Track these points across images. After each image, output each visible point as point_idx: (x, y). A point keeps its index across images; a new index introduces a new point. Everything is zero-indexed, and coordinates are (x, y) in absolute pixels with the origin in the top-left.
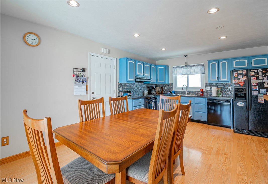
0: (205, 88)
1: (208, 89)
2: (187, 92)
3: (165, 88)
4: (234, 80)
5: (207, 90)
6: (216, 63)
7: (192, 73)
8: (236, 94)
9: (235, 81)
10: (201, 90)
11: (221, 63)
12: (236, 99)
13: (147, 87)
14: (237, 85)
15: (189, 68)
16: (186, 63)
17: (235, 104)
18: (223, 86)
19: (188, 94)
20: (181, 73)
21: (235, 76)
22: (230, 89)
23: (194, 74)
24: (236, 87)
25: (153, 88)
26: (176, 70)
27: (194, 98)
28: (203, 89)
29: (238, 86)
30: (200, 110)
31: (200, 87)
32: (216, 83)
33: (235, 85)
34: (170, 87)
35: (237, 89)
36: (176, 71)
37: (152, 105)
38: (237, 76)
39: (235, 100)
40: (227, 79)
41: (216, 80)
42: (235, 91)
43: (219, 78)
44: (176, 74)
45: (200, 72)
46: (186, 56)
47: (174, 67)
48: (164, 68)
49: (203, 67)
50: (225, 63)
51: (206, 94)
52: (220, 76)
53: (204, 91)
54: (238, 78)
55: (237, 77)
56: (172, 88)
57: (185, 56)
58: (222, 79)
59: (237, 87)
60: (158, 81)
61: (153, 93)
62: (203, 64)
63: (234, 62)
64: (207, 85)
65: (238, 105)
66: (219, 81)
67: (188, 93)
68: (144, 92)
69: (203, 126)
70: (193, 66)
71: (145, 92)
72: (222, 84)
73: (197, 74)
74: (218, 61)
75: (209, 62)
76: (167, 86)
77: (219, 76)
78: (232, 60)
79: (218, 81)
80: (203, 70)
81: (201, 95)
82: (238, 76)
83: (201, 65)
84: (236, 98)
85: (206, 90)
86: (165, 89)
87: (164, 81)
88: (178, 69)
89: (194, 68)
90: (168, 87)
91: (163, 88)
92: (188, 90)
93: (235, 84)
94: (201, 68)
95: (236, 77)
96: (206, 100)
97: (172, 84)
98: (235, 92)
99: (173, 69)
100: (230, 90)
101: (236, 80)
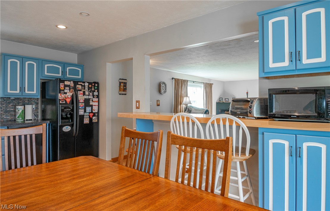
4: (59, 94)
6: (18, 62)
9: (61, 95)
21: (61, 89)
22: (34, 108)
29: (64, 102)
33: (61, 102)
38: (63, 89)
39: (61, 124)
40: (35, 92)
41: (17, 92)
42: (61, 110)
43: (23, 89)
54: (65, 91)
58: (28, 91)
59: (63, 104)
65: (64, 130)
66: (23, 94)
75: (6, 56)
77: (24, 84)
78: (43, 61)
79: (21, 95)
93: (60, 100)
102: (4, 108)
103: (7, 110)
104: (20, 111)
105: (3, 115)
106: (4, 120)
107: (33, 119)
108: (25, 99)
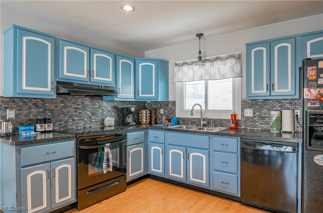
0: (243, 111)
1: (249, 113)
2: (204, 120)
3: (161, 110)
4: (306, 90)
5: (246, 115)
6: (264, 49)
7: (214, 76)
8: (312, 130)
9: (309, 91)
10: (232, 115)
11: (276, 48)
12: (310, 144)
13: (116, 108)
14: (315, 104)
15: (207, 64)
16: (200, 52)
17: (307, 158)
18: (282, 106)
19: (204, 125)
20: (192, 77)
21: (310, 78)
22: (299, 114)
23: (218, 78)
24: (310, 108)
25: (129, 111)
26: (182, 71)
27: (211, 136)
28: (237, 113)
29: (318, 105)
30: (225, 167)
31: (230, 108)
32: (266, 100)
33: (309, 105)
34: (171, 109)
35: (314, 115)
36: (180, 72)
37: (102, 155)
38: (314, 78)
39: (308, 148)
40: (290, 90)
41: (264, 92)
42: (310, 120)
43: (270, 87)
44: (182, 79)
45: (229, 74)
46: (200, 35)
47: (177, 63)
48: (154, 65)
49: (238, 61)
50: (287, 47)
51: (243, 127)
52: (274, 81)
53: (239, 118)
54: (319, 83)
55: (316, 80)
56: (174, 111)
57: (197, 35)
58: (278, 89)
59: (315, 108)
60: (140, 95)
61: (129, 123)
62: (236, 53)
63: (309, 43)
64: (245, 105)
65: (317, 162)
66: (272, 94)
67: (205, 122)
68: (103, 120)
69: (228, 209)
70: (217, 59)
71: (106, 120)
72: (278, 101)
73: (223, 77)
74: (270, 44)
75: (250, 46)
76: (163, 107)
77: (272, 80)
78: (304, 37)
79: (269, 94)
80: (237, 69)
81: (232, 129)
82: (318, 77)
83: (233, 56)
84: (312, 140)
85: (243, 116)
86: (161, 113)
87: (154, 95)
88: (185, 68)
89: (218, 64)
90: (166, 109)
91: (156, 112)
92: (205, 117)
93: (308, 100)
94: (233, 64)
95: (312, 81)
96: (239, 143)
97: (174, 103)
98: (308, 125)
99: (176, 68)
100: (299, 117)
101: (312, 90)
102: (258, 113)
103: (262, 115)
104: (274, 118)
105: (257, 122)
106: (258, 129)
107: (293, 132)
108: (286, 101)
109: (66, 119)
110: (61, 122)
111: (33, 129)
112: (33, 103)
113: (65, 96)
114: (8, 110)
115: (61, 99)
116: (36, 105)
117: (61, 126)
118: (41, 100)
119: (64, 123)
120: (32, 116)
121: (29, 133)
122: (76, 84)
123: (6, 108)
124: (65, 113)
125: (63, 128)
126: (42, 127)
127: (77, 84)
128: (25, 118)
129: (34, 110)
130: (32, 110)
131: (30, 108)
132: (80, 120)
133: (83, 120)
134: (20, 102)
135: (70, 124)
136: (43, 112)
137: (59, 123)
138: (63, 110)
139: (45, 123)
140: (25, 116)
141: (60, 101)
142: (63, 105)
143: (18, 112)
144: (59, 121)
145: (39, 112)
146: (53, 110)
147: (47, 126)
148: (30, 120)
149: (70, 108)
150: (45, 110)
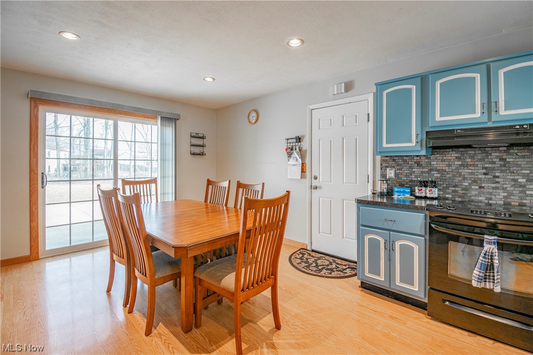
109: (467, 184)
110: (456, 189)
111: (408, 192)
112: (416, 161)
113: (463, 150)
114: (388, 169)
115: (457, 155)
116: (419, 164)
117: (456, 194)
118: (424, 158)
119: (462, 190)
120: (413, 177)
121: (403, 195)
122: (458, 131)
123: (387, 167)
124: (464, 175)
125: (459, 197)
126: (420, 190)
127: (461, 130)
128: (405, 178)
129: (416, 170)
130: (413, 170)
131: (411, 167)
132: (497, 188)
133: (504, 189)
134: (401, 160)
135: (473, 193)
136: (428, 172)
137: (454, 189)
138: (460, 171)
139: (426, 186)
140: (406, 176)
141: (454, 158)
142: (460, 163)
143: (398, 171)
144: (453, 187)
145: (422, 172)
146: (442, 170)
147: (428, 191)
148: (411, 181)
149: (473, 168)
150: (431, 170)
